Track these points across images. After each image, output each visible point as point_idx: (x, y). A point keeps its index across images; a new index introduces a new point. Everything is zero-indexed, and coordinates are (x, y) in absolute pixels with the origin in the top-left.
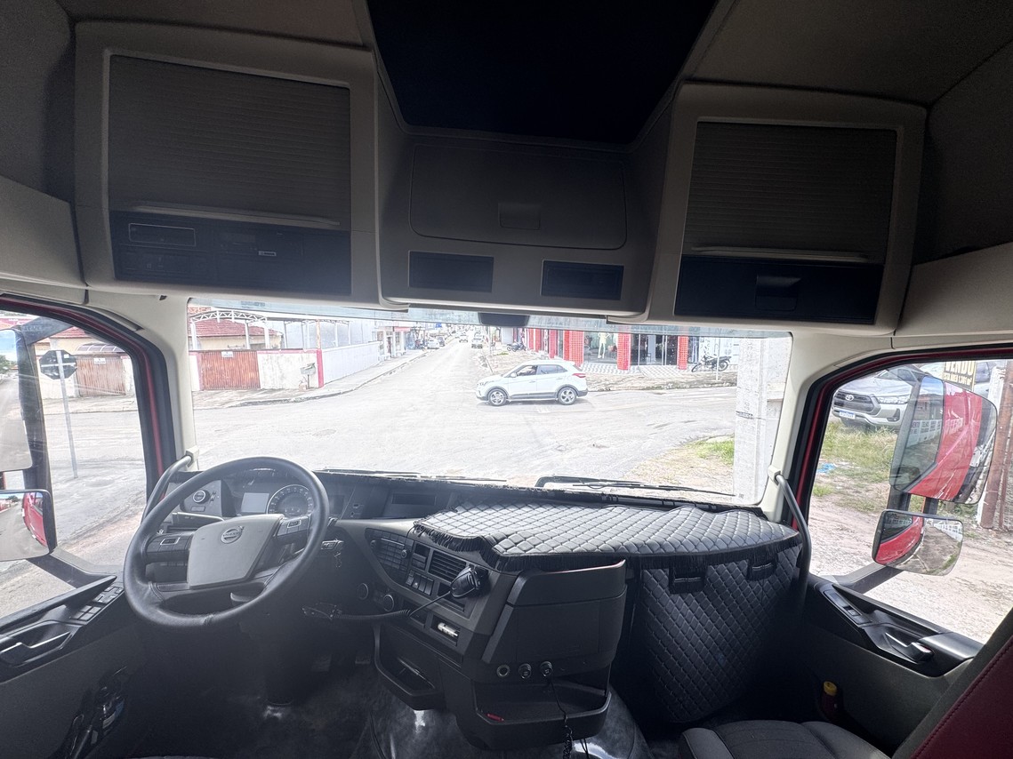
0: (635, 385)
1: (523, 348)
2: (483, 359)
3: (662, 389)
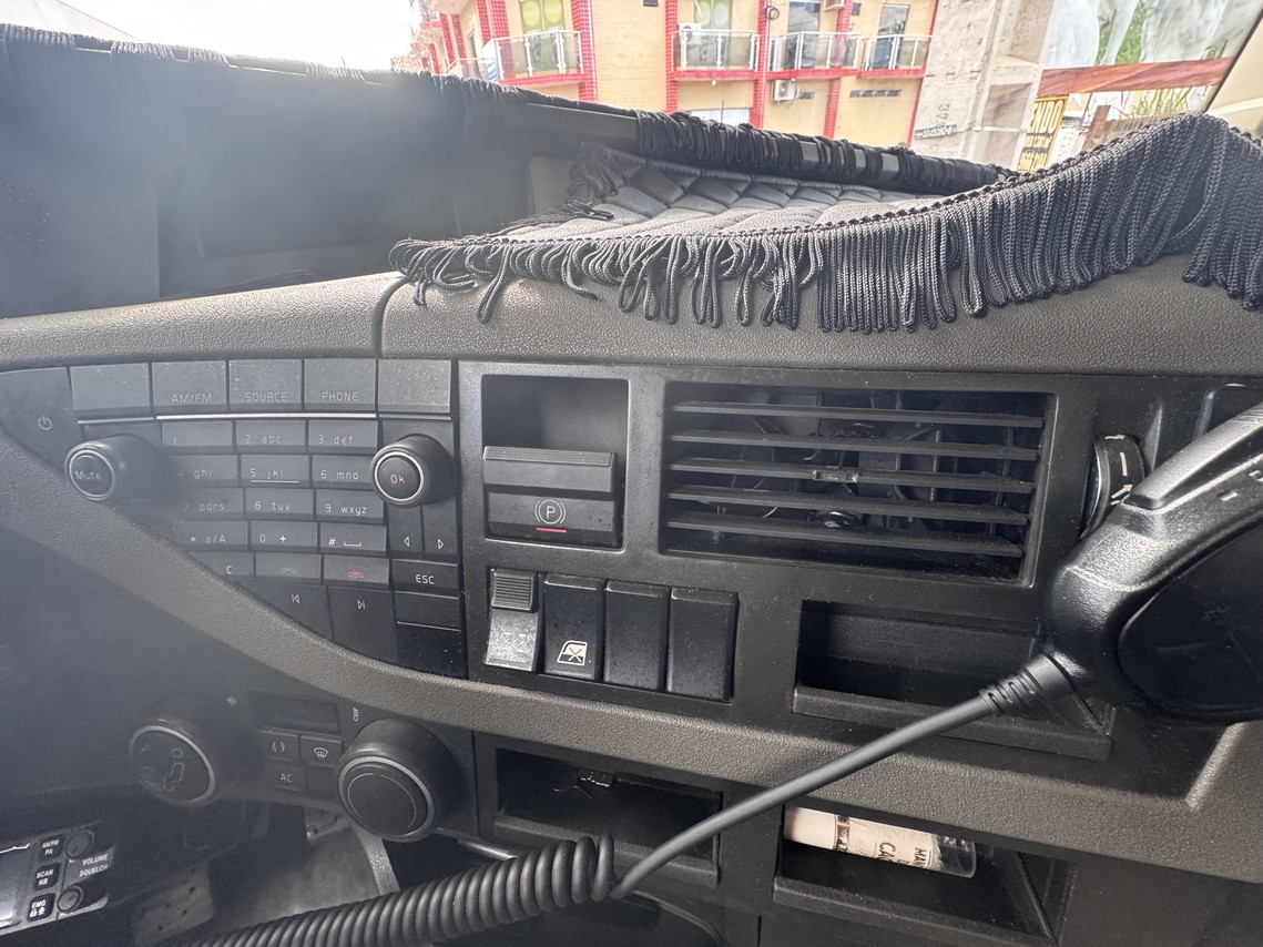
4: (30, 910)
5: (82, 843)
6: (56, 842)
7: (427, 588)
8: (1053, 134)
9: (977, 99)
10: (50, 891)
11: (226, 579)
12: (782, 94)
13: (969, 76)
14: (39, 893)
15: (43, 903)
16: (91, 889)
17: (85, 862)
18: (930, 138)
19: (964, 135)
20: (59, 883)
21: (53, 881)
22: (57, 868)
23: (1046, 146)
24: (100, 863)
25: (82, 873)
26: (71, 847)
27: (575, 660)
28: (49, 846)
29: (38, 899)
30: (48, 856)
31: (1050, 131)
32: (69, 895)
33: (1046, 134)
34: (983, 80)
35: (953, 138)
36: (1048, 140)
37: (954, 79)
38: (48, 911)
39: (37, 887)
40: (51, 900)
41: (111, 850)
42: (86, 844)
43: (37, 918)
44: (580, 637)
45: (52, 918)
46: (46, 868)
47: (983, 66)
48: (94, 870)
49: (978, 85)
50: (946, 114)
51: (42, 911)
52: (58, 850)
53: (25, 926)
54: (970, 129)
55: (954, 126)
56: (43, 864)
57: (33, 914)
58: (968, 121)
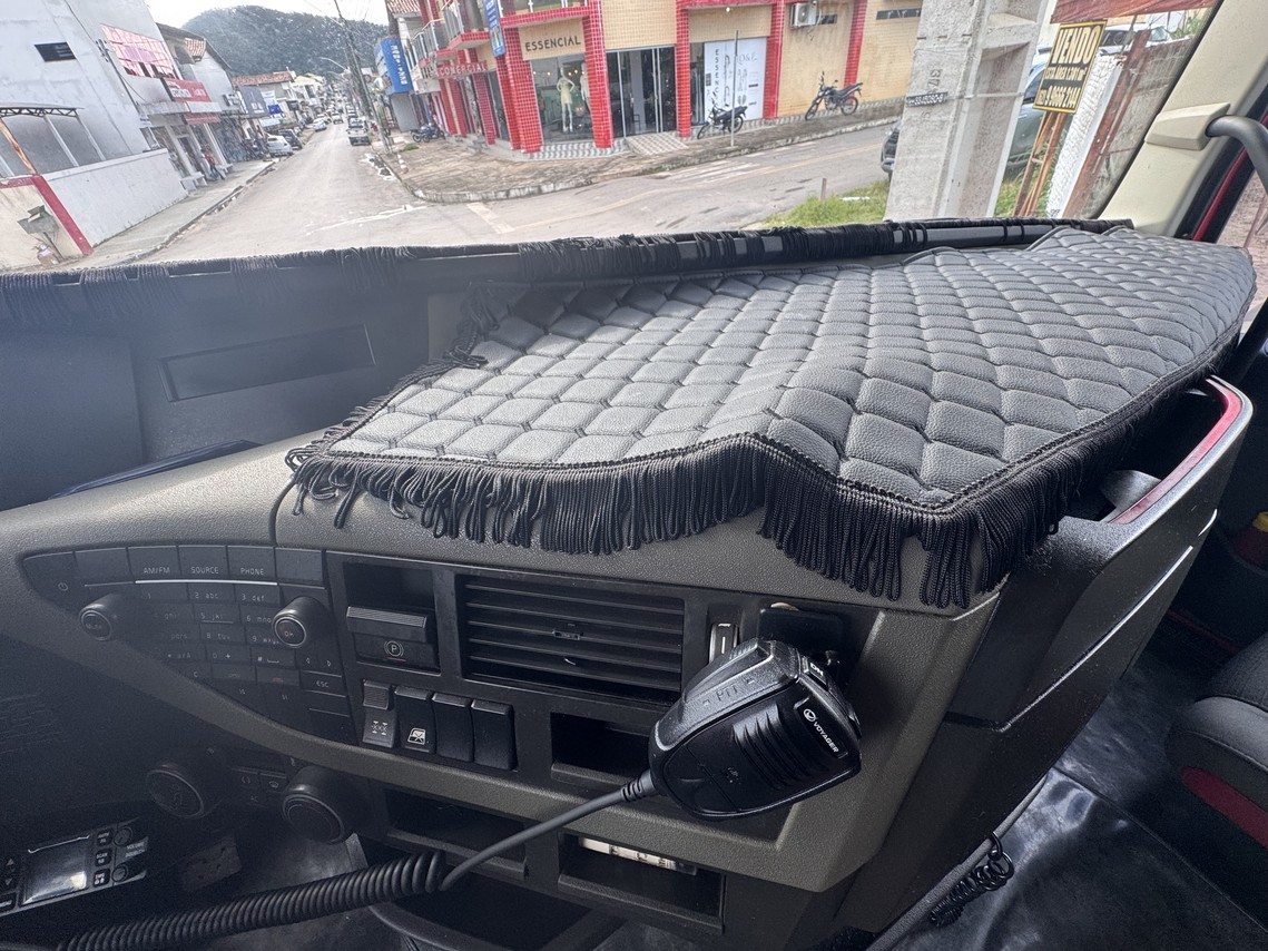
0: (625, 170)
1: (440, 135)
2: (379, 163)
3: (664, 170)
4: (95, 880)
5: (125, 835)
6: (107, 834)
7: (324, 689)
8: (1088, 65)
9: (969, 63)
10: (105, 867)
11: (196, 680)
12: (803, 19)
13: (961, 40)
14: (101, 868)
15: (103, 875)
16: (133, 866)
17: (128, 847)
18: (922, 105)
19: (955, 104)
20: (112, 862)
21: (108, 860)
22: (110, 851)
23: (1080, 79)
24: (139, 848)
25: (127, 855)
26: (118, 837)
27: (418, 740)
28: (103, 837)
29: (99, 872)
30: (104, 844)
31: (1085, 62)
32: (119, 871)
33: (1081, 65)
34: (974, 46)
35: (944, 106)
36: (1082, 72)
37: (946, 43)
38: (106, 881)
39: (97, 865)
40: (107, 872)
41: (147, 838)
42: (127, 837)
43: (100, 885)
44: (420, 727)
45: (110, 885)
46: (102, 852)
47: (975, 28)
48: (135, 853)
49: (969, 50)
50: (938, 80)
51: (102, 880)
52: (110, 839)
53: (92, 890)
54: (961, 97)
55: (946, 94)
56: (102, 848)
57: (97, 882)
58: (959, 88)
